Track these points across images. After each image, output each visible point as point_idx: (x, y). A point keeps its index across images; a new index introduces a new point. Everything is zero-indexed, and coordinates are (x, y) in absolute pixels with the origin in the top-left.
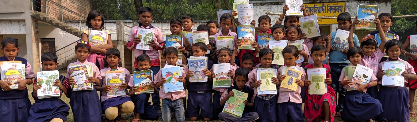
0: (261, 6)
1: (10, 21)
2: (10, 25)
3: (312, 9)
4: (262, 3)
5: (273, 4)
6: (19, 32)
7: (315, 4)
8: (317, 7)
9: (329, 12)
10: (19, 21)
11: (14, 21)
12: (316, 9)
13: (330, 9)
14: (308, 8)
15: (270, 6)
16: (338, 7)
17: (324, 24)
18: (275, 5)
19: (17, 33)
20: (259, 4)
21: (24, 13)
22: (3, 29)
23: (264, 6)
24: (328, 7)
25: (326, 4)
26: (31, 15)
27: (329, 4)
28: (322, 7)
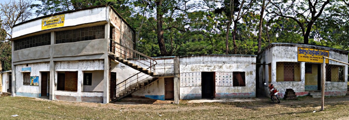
0: (282, 47)
1: (94, 60)
2: (93, 64)
3: (312, 52)
4: (283, 44)
5: (289, 45)
6: (98, 68)
7: (314, 49)
8: (315, 51)
9: (321, 55)
10: (99, 60)
11: (96, 60)
12: (314, 52)
13: (322, 53)
14: (310, 51)
15: (287, 47)
16: (325, 53)
17: (319, 63)
18: (290, 46)
19: (97, 69)
20: (281, 45)
21: (103, 54)
22: (88, 67)
23: (284, 46)
24: (321, 52)
25: (320, 50)
26: (108, 55)
27: (321, 50)
28: (318, 52)
